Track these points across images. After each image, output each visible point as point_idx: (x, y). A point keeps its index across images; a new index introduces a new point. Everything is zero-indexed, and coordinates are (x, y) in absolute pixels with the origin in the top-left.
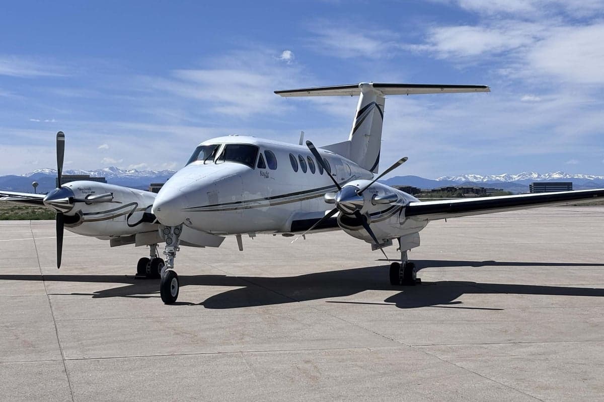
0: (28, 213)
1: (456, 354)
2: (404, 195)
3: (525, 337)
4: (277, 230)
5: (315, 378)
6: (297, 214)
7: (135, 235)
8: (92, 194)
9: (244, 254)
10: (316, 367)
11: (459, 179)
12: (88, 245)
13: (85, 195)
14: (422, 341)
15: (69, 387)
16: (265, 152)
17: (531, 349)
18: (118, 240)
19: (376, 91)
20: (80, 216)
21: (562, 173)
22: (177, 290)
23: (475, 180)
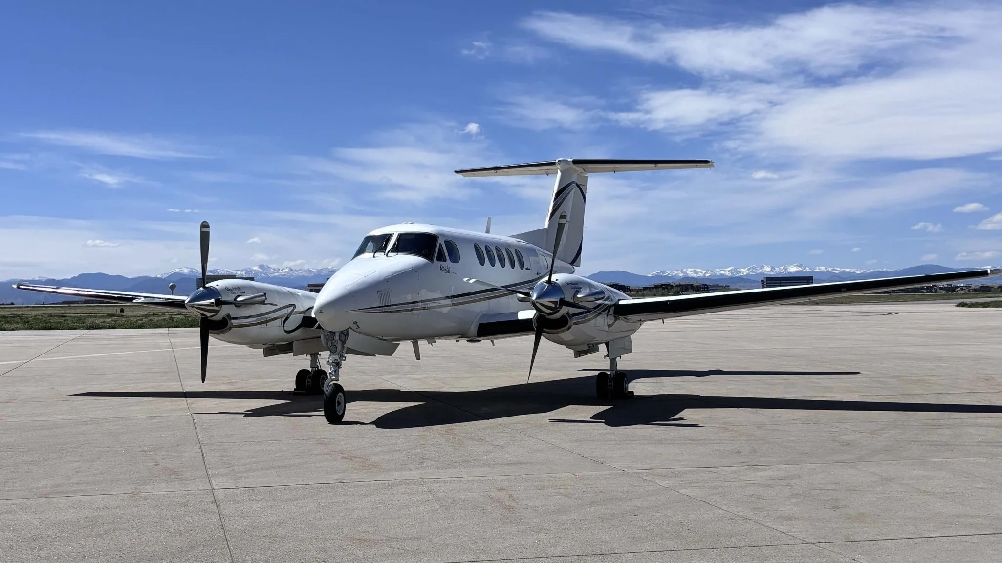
0: (164, 320)
1: (679, 479)
2: (612, 292)
3: (762, 459)
4: (461, 334)
5: (510, 509)
6: (484, 315)
7: (293, 342)
8: (242, 294)
9: (421, 364)
10: (511, 496)
11: (676, 274)
12: (237, 357)
13: (234, 296)
14: (637, 464)
15: (219, 521)
16: (445, 241)
17: (770, 473)
18: (273, 349)
19: (577, 169)
20: (228, 320)
21: (800, 266)
22: (343, 406)
23: (695, 275)
